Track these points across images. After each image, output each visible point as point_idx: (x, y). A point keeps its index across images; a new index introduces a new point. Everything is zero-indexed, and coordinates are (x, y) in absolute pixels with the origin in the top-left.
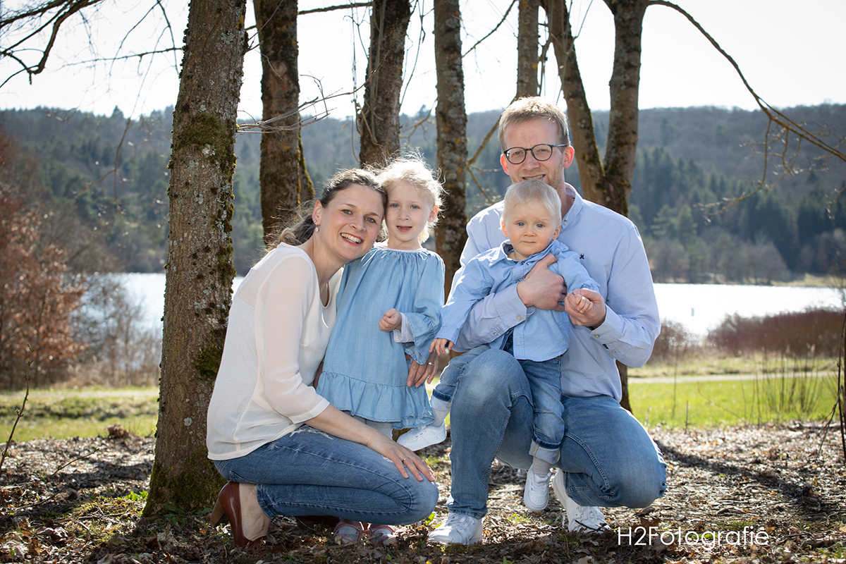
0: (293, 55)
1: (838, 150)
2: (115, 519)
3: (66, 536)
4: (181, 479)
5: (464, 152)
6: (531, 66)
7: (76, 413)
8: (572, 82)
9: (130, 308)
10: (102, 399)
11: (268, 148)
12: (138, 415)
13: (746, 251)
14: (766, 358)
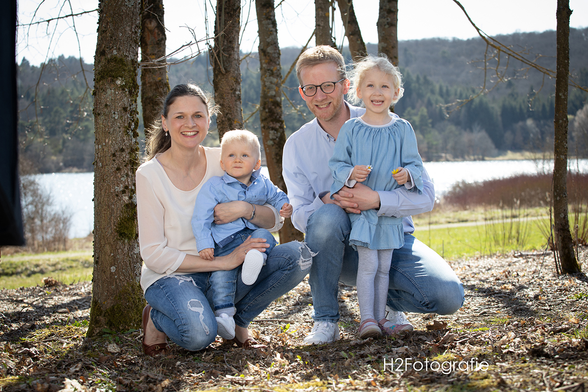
0: (160, 14)
1: (535, 63)
2: (68, 340)
3: (38, 353)
4: (112, 309)
5: (279, 76)
6: (325, 14)
7: (11, 272)
8: (351, 24)
9: (42, 197)
10: (28, 262)
11: (146, 79)
12: (53, 271)
13: (466, 137)
14: (486, 210)
